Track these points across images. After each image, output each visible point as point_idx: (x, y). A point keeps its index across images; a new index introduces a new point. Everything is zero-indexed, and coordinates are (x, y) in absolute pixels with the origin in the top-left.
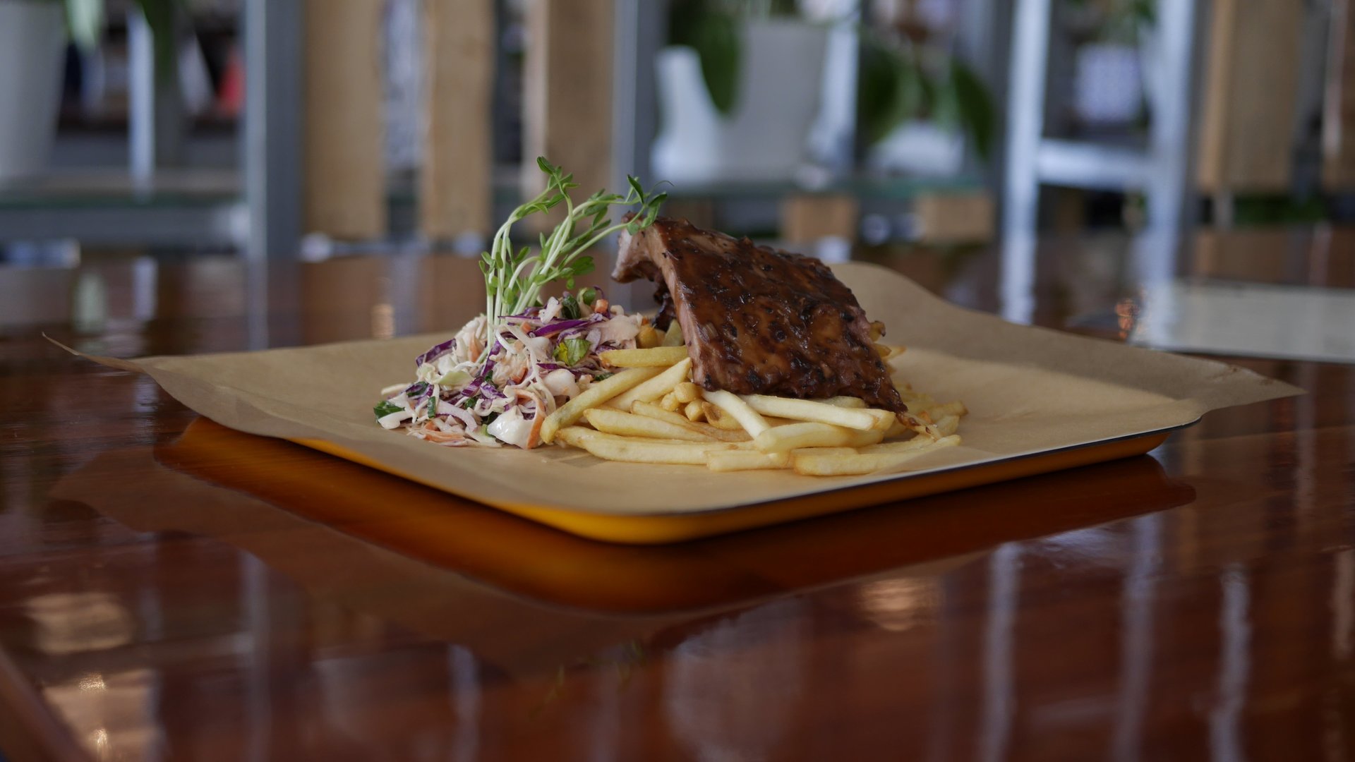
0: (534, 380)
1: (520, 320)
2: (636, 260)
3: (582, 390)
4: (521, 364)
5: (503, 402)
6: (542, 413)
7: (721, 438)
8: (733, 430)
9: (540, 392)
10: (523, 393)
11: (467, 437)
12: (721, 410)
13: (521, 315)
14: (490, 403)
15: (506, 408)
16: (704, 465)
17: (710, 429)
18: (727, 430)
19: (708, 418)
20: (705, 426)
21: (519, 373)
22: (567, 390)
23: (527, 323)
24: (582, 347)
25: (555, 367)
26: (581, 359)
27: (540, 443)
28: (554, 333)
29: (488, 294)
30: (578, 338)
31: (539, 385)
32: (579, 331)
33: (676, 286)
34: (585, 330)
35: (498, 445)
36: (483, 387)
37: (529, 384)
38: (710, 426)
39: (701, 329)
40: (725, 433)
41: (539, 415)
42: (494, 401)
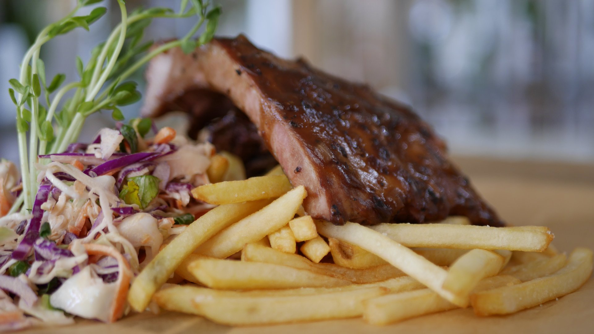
0: (106, 230)
1: (68, 158)
2: (179, 90)
3: (168, 238)
4: (79, 211)
5: (71, 262)
6: (129, 273)
7: (354, 279)
8: (367, 269)
9: (114, 244)
10: (96, 247)
11: (27, 315)
12: (353, 246)
13: (66, 153)
14: (50, 266)
15: (75, 270)
16: (359, 317)
17: (339, 270)
18: (361, 270)
19: (338, 257)
20: (333, 268)
21: (79, 222)
22: (148, 239)
23: (78, 161)
24: (153, 185)
25: (131, 212)
26: (153, 198)
27: (127, 312)
28: (114, 171)
29: (19, 130)
30: (146, 175)
31: (113, 235)
32: (145, 166)
33: (261, 104)
34: (151, 165)
35: (70, 321)
36: (40, 246)
37: (98, 235)
38: (339, 266)
39: (313, 150)
40: (358, 273)
41: (125, 275)
42: (58, 263)
